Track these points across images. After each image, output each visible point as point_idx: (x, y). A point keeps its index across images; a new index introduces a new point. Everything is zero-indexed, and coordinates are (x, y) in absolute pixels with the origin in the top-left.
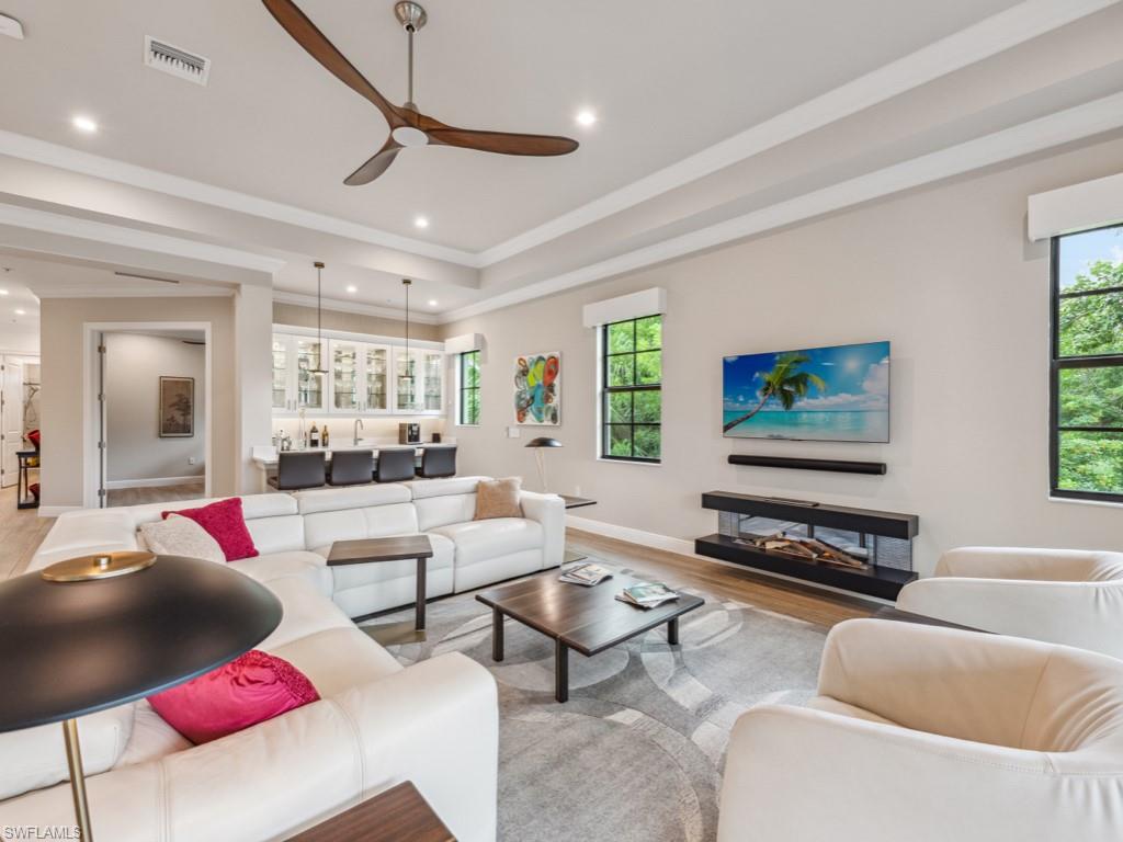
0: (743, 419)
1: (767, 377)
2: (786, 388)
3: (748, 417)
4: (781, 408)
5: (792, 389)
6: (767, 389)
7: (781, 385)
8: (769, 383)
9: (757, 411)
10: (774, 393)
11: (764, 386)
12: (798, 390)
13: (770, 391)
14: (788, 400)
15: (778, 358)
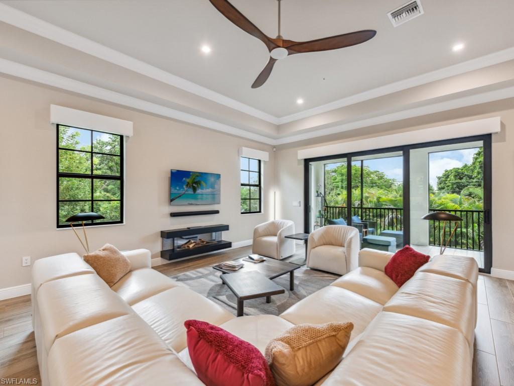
0: (178, 197)
1: (188, 180)
2: (194, 185)
3: (180, 196)
4: (192, 193)
5: (196, 186)
6: (187, 185)
7: (193, 183)
8: (188, 183)
9: (184, 194)
10: (190, 187)
11: (186, 184)
12: (198, 187)
13: (188, 186)
14: (195, 189)
15: (191, 174)
